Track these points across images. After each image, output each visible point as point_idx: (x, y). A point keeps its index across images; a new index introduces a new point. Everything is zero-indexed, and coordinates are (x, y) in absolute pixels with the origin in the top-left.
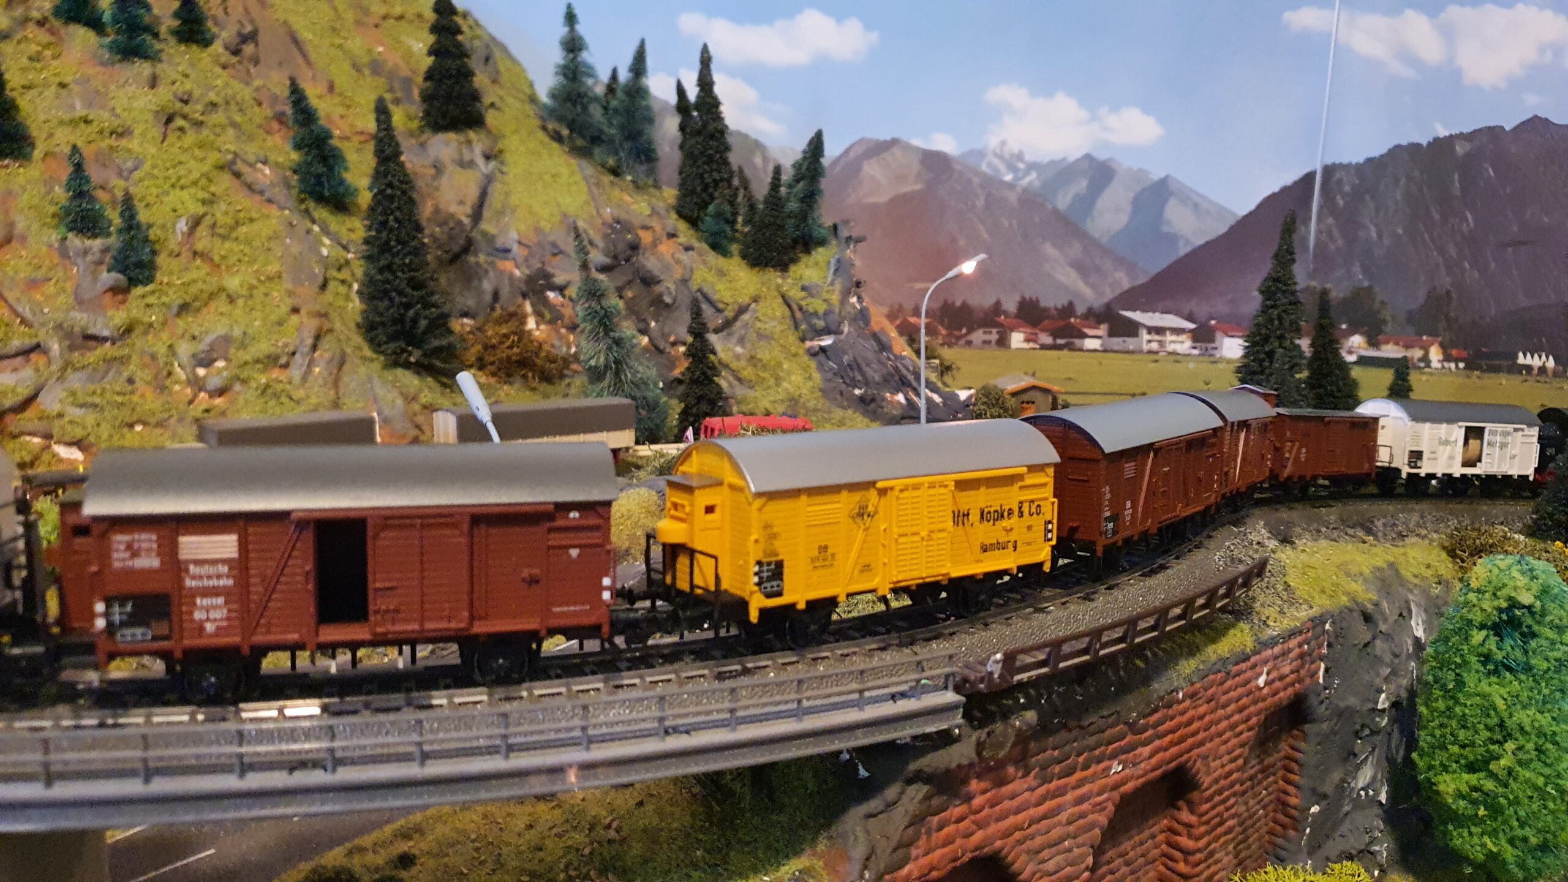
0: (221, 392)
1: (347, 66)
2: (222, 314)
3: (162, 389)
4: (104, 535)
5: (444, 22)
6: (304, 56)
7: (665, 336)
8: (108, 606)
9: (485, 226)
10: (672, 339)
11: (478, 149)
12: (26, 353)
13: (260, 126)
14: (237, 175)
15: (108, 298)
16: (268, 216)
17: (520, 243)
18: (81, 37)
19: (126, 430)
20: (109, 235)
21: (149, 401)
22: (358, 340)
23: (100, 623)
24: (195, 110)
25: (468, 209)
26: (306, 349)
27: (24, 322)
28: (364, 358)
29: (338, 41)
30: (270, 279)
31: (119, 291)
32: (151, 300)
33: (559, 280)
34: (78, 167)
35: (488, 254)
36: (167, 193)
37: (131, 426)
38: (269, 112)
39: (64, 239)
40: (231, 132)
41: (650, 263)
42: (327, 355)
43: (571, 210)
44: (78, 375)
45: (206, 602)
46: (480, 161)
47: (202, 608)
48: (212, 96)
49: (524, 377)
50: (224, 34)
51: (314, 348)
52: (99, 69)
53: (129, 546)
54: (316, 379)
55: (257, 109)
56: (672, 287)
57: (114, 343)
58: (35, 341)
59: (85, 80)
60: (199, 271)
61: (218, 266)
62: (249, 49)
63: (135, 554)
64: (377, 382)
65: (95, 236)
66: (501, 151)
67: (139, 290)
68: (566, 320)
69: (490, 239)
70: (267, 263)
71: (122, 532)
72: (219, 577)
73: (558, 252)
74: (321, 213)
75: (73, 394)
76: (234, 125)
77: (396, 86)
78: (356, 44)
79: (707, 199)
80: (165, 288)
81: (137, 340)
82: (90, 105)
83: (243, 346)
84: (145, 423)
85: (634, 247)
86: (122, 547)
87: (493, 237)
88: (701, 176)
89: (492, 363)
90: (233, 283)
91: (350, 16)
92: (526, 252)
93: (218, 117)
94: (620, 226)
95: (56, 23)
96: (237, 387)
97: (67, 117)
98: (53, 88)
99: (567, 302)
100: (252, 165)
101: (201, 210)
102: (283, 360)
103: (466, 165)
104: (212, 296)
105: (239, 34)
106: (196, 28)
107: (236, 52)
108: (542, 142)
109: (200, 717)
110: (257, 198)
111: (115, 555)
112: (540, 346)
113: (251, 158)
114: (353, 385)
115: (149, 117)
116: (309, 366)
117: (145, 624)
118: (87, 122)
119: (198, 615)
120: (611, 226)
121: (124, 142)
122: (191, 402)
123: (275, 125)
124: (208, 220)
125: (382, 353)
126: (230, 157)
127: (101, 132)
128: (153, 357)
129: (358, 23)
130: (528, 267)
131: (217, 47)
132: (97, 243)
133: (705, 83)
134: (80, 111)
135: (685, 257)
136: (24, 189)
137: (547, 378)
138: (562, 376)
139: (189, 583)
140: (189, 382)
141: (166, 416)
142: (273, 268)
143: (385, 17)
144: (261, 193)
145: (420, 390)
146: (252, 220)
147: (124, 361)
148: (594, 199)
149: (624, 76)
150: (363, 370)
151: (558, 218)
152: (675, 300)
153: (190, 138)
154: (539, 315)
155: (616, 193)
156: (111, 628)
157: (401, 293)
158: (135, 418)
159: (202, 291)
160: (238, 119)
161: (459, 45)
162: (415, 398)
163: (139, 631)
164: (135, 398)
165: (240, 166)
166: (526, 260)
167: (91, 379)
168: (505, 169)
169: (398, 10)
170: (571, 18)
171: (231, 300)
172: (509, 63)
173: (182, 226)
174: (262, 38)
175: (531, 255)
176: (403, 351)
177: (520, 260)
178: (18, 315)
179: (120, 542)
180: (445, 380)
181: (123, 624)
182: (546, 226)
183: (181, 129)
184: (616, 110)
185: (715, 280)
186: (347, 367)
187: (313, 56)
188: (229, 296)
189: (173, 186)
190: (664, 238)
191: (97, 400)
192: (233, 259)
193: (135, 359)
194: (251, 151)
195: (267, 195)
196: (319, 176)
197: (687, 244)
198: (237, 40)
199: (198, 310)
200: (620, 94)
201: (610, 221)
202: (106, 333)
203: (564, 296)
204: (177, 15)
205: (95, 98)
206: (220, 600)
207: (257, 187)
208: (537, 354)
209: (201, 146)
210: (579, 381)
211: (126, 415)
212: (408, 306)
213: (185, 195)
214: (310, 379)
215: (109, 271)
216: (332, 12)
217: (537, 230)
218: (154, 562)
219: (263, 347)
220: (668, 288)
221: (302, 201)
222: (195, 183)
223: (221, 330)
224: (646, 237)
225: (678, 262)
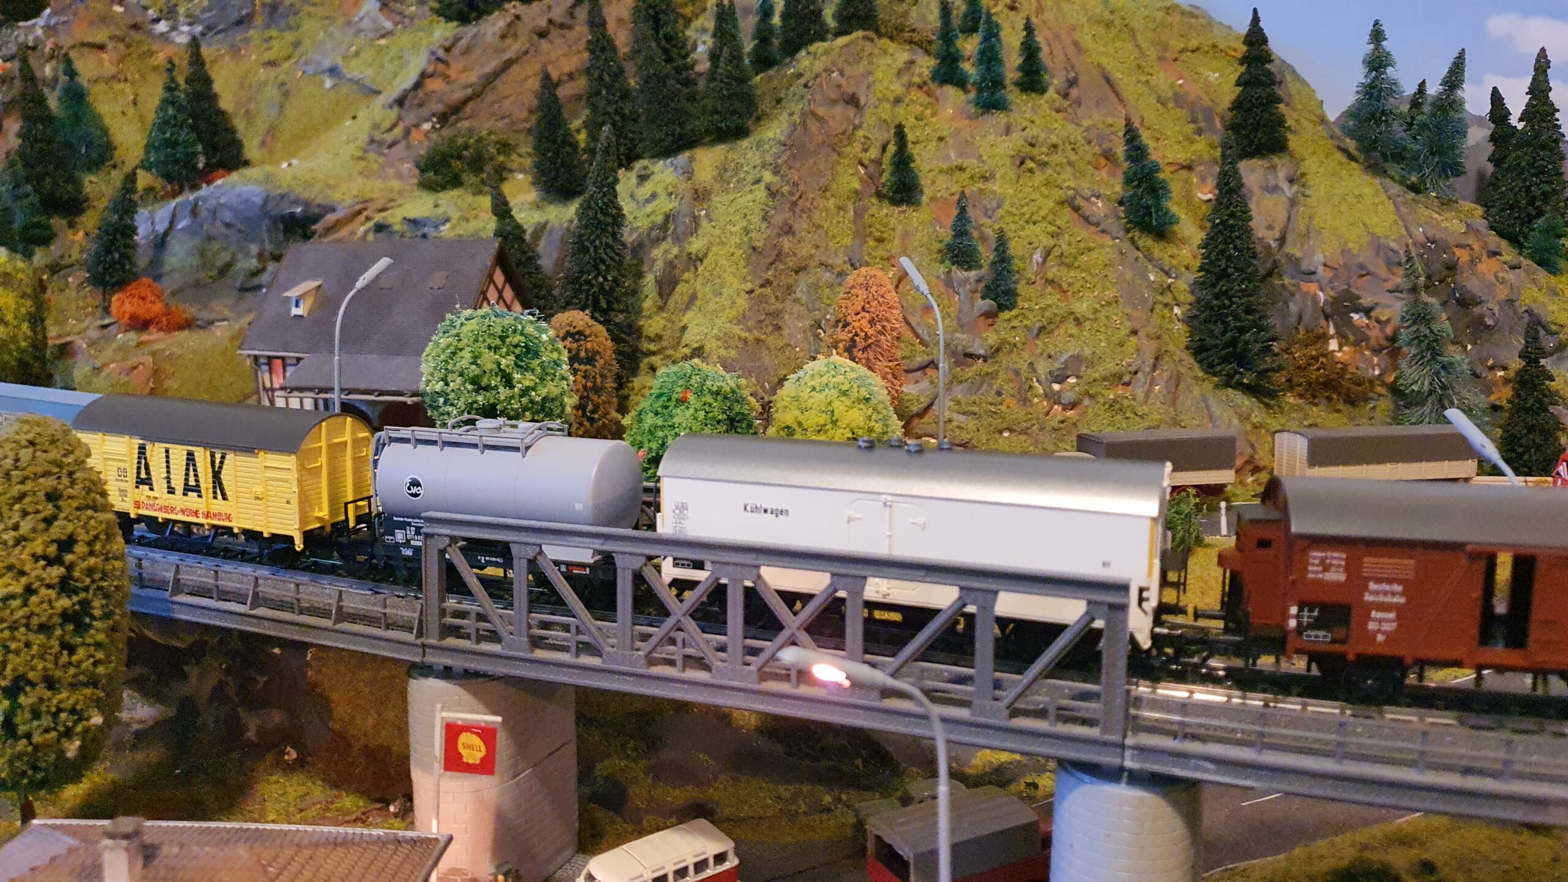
0: (1073, 405)
1: (1152, 100)
2: (1071, 336)
3: (1025, 401)
4: (1304, 551)
5: (1254, 53)
6: (1117, 94)
7: (1483, 361)
8: (1301, 610)
9: (1289, 249)
10: (1490, 362)
11: (1282, 174)
12: (923, 368)
13: (1089, 163)
14: (1076, 209)
15: (982, 323)
16: (1102, 246)
17: (1325, 265)
18: (953, 98)
19: (997, 435)
20: (980, 267)
21: (1013, 410)
22: (1190, 360)
23: (1293, 623)
24: (1038, 152)
25: (1277, 234)
26: (1148, 369)
27: (923, 343)
28: (1196, 378)
29: (1144, 78)
30: (1109, 303)
31: (990, 316)
32: (1015, 323)
33: (1366, 301)
34: (963, 211)
35: (1293, 278)
36: (1023, 228)
37: (1001, 432)
38: (1097, 150)
39: (950, 272)
40: (1069, 169)
41: (1472, 284)
42: (1166, 375)
43: (1379, 231)
44: (960, 387)
45: (1379, 615)
46: (1285, 186)
47: (1375, 620)
48: (1054, 139)
49: (1329, 399)
50: (1055, 82)
51: (1155, 367)
52: (967, 122)
53: (1323, 562)
54: (1157, 397)
55: (1087, 148)
56: (1496, 309)
57: (985, 361)
58: (930, 358)
59: (957, 132)
60: (1052, 297)
61: (1065, 292)
62: (1074, 92)
63: (1326, 569)
64: (1212, 402)
65: (969, 268)
66: (1303, 175)
67: (1006, 314)
68: (1373, 342)
69: (1295, 262)
70: (1104, 289)
71: (1319, 550)
72: (1393, 594)
73: (1365, 273)
74: (1146, 241)
75: (958, 403)
76: (1070, 163)
77: (1200, 117)
78: (1162, 79)
79: (1534, 213)
80: (1027, 313)
81: (1003, 358)
82: (961, 155)
83: (1092, 365)
84: (1011, 431)
85: (1452, 267)
86: (1317, 562)
87: (1298, 260)
88: (1528, 190)
89: (1300, 385)
90: (1082, 308)
91: (1153, 53)
92: (1329, 274)
93: (1057, 158)
94: (1434, 245)
95: (932, 86)
96: (1087, 402)
97: (945, 166)
98: (934, 143)
99: (1373, 323)
100: (1087, 199)
101: (1052, 242)
102: (1126, 379)
103: (1275, 189)
104: (1063, 320)
105: (1068, 80)
106: (1036, 78)
107: (1066, 96)
108: (1340, 163)
109: (1348, 712)
110: (1093, 229)
111: (1310, 568)
112: (1345, 368)
113: (1088, 193)
114: (1189, 402)
115: (1008, 161)
116: (1151, 384)
117: (1328, 628)
118: (961, 169)
119: (1372, 626)
120: (1423, 246)
121: (990, 185)
122: (1047, 414)
123: (1103, 161)
124: (1056, 252)
125: (1214, 374)
126: (1071, 193)
127: (972, 178)
128: (1017, 373)
129: (1161, 59)
130: (1332, 289)
131: (1051, 93)
132: (973, 274)
133: (1539, 90)
134: (956, 161)
135: (1511, 276)
136: (916, 230)
137: (1351, 401)
138: (1367, 400)
139: (1368, 598)
140: (1046, 396)
141: (1029, 424)
142: (1110, 294)
143: (1182, 51)
144: (1097, 224)
145: (1252, 410)
146: (1090, 250)
147: (993, 375)
148: (1401, 217)
149: (1434, 89)
150: (1197, 391)
151: (1367, 239)
152: (1497, 321)
153: (1039, 177)
154: (1341, 336)
155: (1422, 210)
156: (1300, 628)
157: (1236, 318)
158: (1005, 425)
159: (1055, 315)
160: (1074, 158)
161: (1269, 74)
162: (1248, 418)
163: (1321, 633)
164: (1003, 408)
165: (1079, 201)
166: (1330, 282)
167: (969, 391)
168: (1307, 192)
169: (1194, 43)
170: (1377, 35)
171: (1078, 322)
172: (1298, 85)
173: (1037, 257)
174: (1082, 80)
175: (1336, 276)
176: (1237, 372)
177: (1324, 283)
178: (917, 336)
179: (1315, 558)
180: (1266, 400)
181: (1310, 626)
182: (1354, 248)
183: (1031, 171)
184: (1424, 126)
185: (1546, 300)
186: (1182, 386)
187: (1125, 94)
188: (1076, 319)
189: (1027, 222)
190: (1484, 257)
191: (976, 409)
192: (1078, 286)
193: (1002, 375)
194: (1085, 187)
195: (1103, 226)
196: (1149, 207)
197: (1515, 262)
198: (1066, 85)
199: (1052, 331)
200: (1426, 109)
201: (1423, 239)
202: (982, 352)
203: (1369, 318)
204: (1021, 68)
205: (966, 147)
206: (1392, 615)
207: (1093, 220)
208: (1342, 377)
209: (1047, 184)
210: (1385, 404)
211: (998, 422)
212: (1242, 330)
213: (1037, 229)
214: (1152, 395)
215: (983, 298)
216: (1137, 52)
217: (1344, 252)
218: (1341, 577)
219: (1109, 367)
220: (1491, 308)
221: (1128, 231)
222: (1044, 218)
223: (1073, 350)
224: (1463, 256)
225: (1503, 281)
